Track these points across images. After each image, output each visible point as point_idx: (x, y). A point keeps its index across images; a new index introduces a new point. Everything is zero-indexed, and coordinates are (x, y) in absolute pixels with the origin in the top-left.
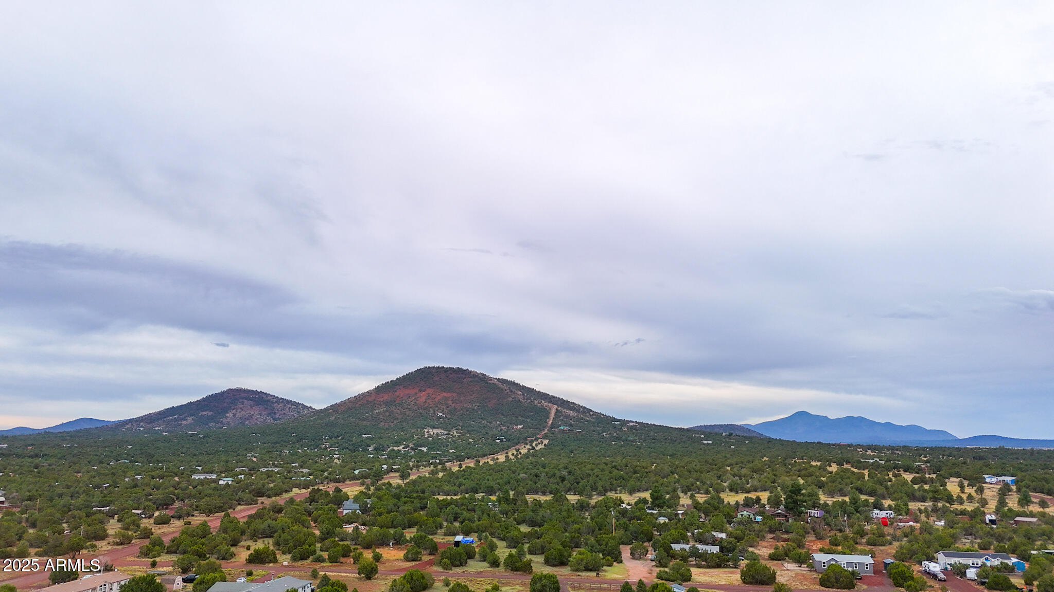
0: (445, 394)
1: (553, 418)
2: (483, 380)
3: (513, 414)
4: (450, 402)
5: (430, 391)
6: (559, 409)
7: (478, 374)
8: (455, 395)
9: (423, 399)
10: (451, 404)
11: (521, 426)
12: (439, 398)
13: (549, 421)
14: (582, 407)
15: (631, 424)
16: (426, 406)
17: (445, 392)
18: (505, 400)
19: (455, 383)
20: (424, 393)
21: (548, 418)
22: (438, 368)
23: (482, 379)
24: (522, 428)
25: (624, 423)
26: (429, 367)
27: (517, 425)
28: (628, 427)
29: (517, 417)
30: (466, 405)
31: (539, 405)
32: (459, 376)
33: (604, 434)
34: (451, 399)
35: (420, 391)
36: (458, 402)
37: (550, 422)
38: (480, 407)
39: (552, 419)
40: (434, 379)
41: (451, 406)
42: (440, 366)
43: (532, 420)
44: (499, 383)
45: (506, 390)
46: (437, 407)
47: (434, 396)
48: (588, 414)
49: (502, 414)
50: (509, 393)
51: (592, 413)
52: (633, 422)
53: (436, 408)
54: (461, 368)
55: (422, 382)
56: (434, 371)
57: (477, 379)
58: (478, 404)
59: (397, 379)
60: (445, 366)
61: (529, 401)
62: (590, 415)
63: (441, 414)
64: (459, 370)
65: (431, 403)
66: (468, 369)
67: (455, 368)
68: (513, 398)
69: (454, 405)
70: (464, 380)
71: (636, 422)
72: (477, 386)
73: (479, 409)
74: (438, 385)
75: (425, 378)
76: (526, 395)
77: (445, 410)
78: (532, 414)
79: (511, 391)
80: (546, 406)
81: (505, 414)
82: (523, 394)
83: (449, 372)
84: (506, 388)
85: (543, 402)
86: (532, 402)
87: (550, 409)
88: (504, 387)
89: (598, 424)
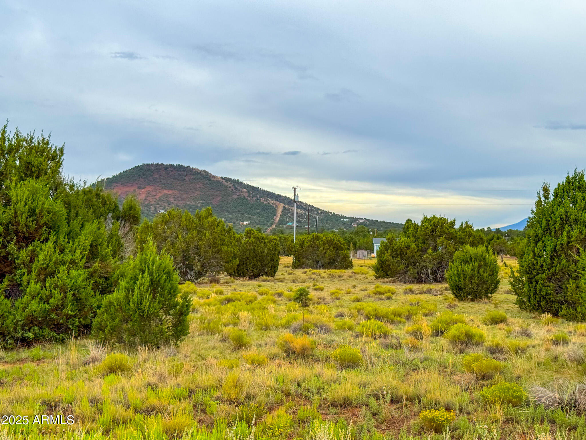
0: (165, 191)
1: (281, 215)
2: (206, 178)
3: (239, 211)
4: (172, 200)
5: (150, 188)
6: (286, 206)
7: (201, 171)
8: (176, 192)
9: (143, 196)
10: (173, 201)
11: (247, 222)
12: (160, 195)
13: (276, 218)
14: (309, 205)
15: (361, 221)
16: (146, 203)
17: (166, 189)
18: (230, 198)
19: (176, 181)
20: (143, 190)
21: (275, 215)
22: (157, 165)
23: (206, 176)
24: (249, 224)
25: (353, 220)
26: (147, 164)
27: (243, 221)
28: (358, 224)
29: (243, 214)
30: (188, 203)
31: (265, 202)
32: (180, 173)
33: (334, 229)
34: (173, 196)
35: (139, 188)
36: (180, 199)
37: (278, 219)
38: (203, 205)
39: (279, 217)
40: (153, 176)
41: (173, 203)
42: (160, 163)
43: (259, 217)
44: (224, 181)
45: (230, 187)
46: (158, 204)
47: (154, 194)
48: (316, 212)
49: (228, 211)
50: (234, 191)
51: (320, 212)
52: (362, 219)
53: (158, 206)
54: (182, 165)
55: (141, 179)
56: (153, 168)
57: (199, 176)
58: (201, 201)
59: (114, 177)
60: (165, 164)
61: (255, 198)
62: (318, 212)
63: (163, 211)
64: (180, 168)
65: (151, 201)
66: (189, 166)
67: (175, 165)
68: (238, 196)
69: (176, 202)
70: (187, 178)
71: (365, 219)
72: (199, 183)
73: (202, 206)
74: (158, 182)
75: (144, 175)
76: (251, 192)
77: (167, 207)
78: (258, 211)
79: (236, 189)
80: (272, 204)
81: (231, 211)
82: (249, 192)
83: (169, 169)
84: (230, 185)
85: (269, 200)
86: (257, 199)
87: (277, 206)
88: (228, 184)
89: (326, 221)
